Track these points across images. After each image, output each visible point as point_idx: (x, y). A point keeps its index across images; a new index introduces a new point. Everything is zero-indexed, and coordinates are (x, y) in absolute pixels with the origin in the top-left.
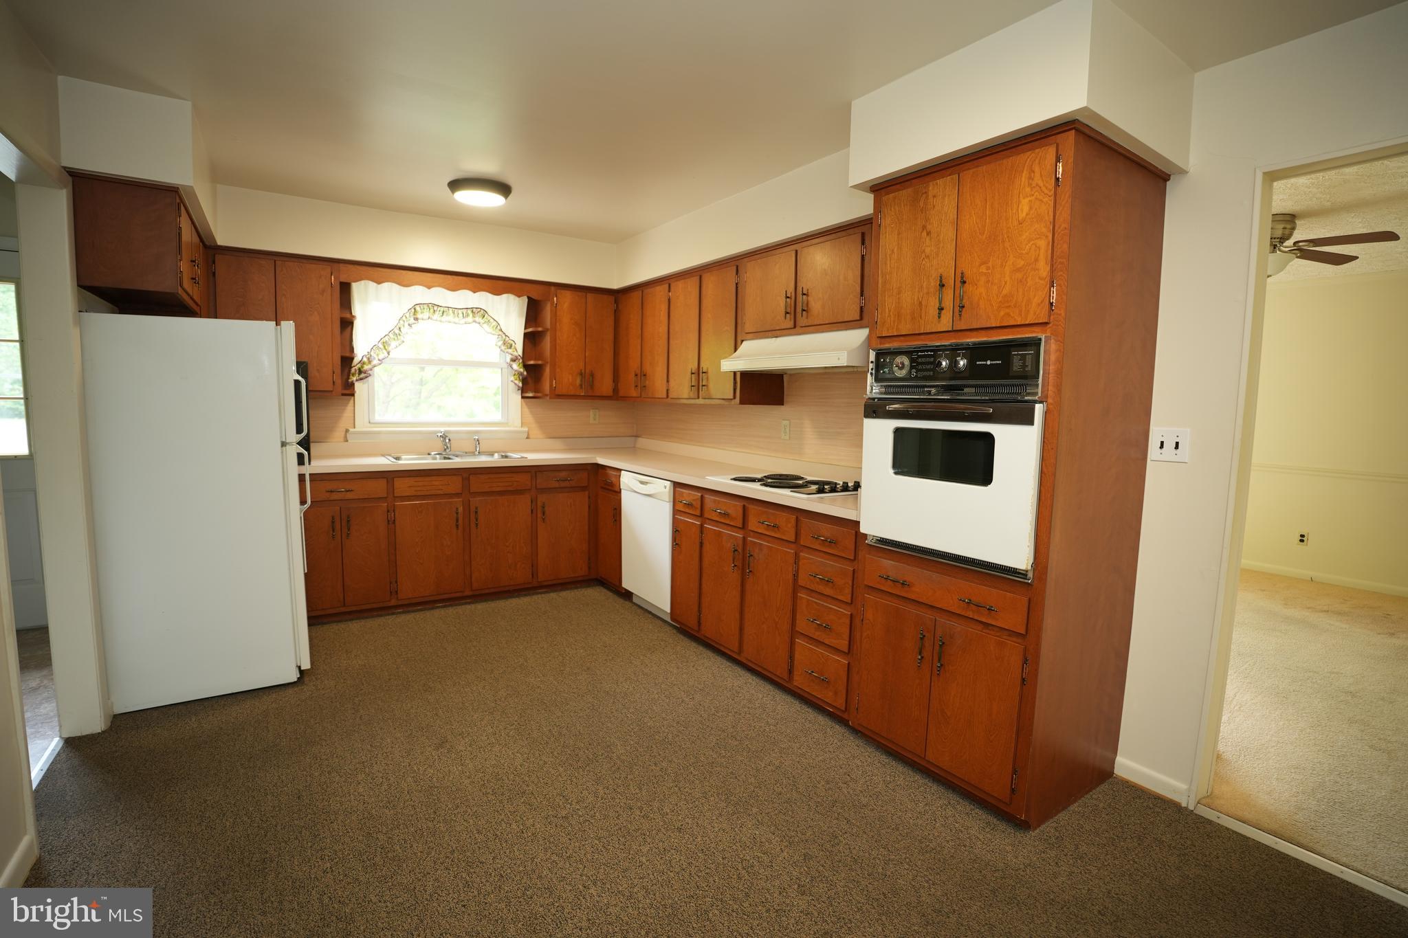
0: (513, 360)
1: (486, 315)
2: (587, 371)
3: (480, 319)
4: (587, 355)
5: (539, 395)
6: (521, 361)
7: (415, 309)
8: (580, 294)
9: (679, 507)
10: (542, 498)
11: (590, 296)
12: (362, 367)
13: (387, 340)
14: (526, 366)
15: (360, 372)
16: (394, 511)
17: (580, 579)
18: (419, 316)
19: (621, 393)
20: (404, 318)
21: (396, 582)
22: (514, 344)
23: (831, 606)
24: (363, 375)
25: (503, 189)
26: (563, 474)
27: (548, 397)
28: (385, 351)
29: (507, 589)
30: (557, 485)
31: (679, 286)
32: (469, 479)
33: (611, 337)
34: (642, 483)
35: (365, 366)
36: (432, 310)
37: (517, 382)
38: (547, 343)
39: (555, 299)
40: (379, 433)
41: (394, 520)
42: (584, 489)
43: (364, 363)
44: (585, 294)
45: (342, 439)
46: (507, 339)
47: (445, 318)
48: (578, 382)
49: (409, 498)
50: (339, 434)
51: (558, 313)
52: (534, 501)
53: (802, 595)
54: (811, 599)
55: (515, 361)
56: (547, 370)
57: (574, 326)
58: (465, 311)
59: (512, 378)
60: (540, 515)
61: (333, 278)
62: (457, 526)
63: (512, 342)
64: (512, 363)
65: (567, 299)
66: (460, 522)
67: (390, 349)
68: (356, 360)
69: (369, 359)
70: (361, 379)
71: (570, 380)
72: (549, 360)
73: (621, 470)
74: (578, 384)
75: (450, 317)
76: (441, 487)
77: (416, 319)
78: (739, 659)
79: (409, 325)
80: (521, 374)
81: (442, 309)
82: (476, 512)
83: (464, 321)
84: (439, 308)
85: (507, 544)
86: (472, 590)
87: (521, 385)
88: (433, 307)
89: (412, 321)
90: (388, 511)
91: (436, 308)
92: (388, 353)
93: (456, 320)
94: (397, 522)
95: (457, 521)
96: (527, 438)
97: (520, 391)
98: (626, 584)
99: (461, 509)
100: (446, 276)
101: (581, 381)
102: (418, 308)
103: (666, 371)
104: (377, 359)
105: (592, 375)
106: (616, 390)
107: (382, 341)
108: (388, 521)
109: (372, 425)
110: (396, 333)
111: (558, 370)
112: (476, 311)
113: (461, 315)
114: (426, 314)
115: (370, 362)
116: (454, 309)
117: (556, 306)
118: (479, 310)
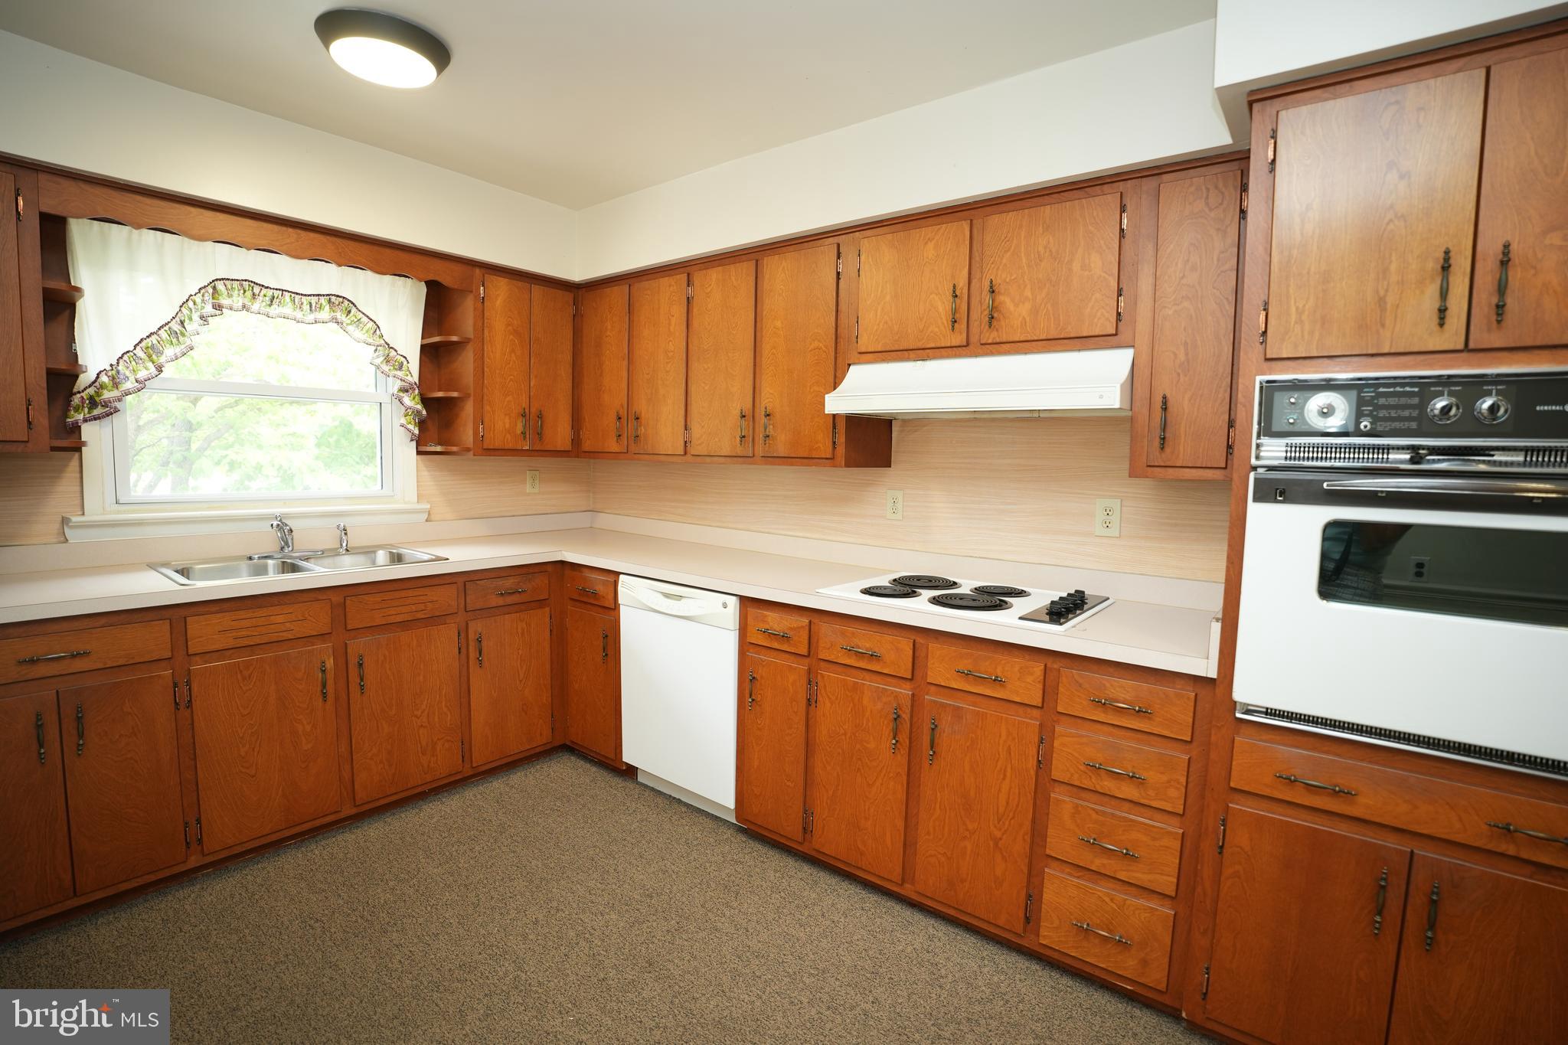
0: (404, 390)
1: (354, 310)
2: (533, 410)
3: (344, 316)
4: (532, 385)
5: (455, 449)
6: (417, 391)
7: (214, 288)
8: (520, 284)
9: (755, 638)
10: (476, 627)
11: (537, 290)
12: (98, 394)
13: (155, 342)
14: (425, 401)
15: (94, 404)
16: (188, 683)
17: (538, 750)
18: (224, 301)
19: (587, 445)
20: (190, 303)
21: (199, 821)
22: (405, 363)
23: (1131, 817)
24: (99, 411)
26: (509, 583)
27: (472, 452)
28: (150, 365)
29: (420, 790)
30: (501, 601)
31: (711, 281)
33: (569, 357)
34: (667, 595)
35: (105, 391)
36: (249, 294)
37: (411, 427)
38: (466, 364)
39: (482, 288)
41: (190, 701)
42: (541, 603)
43: (102, 387)
44: (528, 285)
45: (53, 538)
46: (393, 353)
47: (275, 310)
48: (519, 428)
49: (220, 653)
50: (47, 529)
51: (487, 314)
52: (463, 632)
53: (1058, 794)
54: (1081, 802)
55: (407, 391)
56: (468, 409)
57: (511, 337)
58: (314, 300)
59: (403, 421)
60: (473, 654)
61: (23, 205)
62: (324, 695)
63: (403, 359)
64: (401, 394)
65: (500, 292)
66: (330, 683)
67: (162, 361)
68: (84, 380)
69: (113, 378)
70: (96, 418)
71: (507, 426)
72: (471, 391)
73: (618, 574)
74: (519, 432)
75: (285, 308)
76: (290, 626)
77: (218, 307)
78: (903, 892)
79: (202, 317)
80: (419, 412)
81: (270, 293)
82: (361, 665)
83: (311, 317)
84: (264, 291)
85: (418, 713)
86: (355, 806)
87: (417, 432)
88: (251, 287)
89: (209, 309)
90: (175, 685)
91: (257, 289)
92: (160, 369)
93: (299, 315)
94: (196, 704)
95: (324, 685)
96: (427, 521)
97: (414, 443)
98: (629, 756)
99: (330, 663)
100: (284, 228)
101: (525, 427)
102: (220, 286)
103: (682, 412)
104: (132, 379)
105: (540, 416)
106: (576, 441)
107: (143, 344)
108: (177, 704)
109: (124, 508)
110: (174, 330)
111: (487, 408)
112: (336, 301)
113: (306, 307)
114: (238, 300)
115: (116, 385)
116: (293, 295)
117: (483, 302)
118: (341, 299)
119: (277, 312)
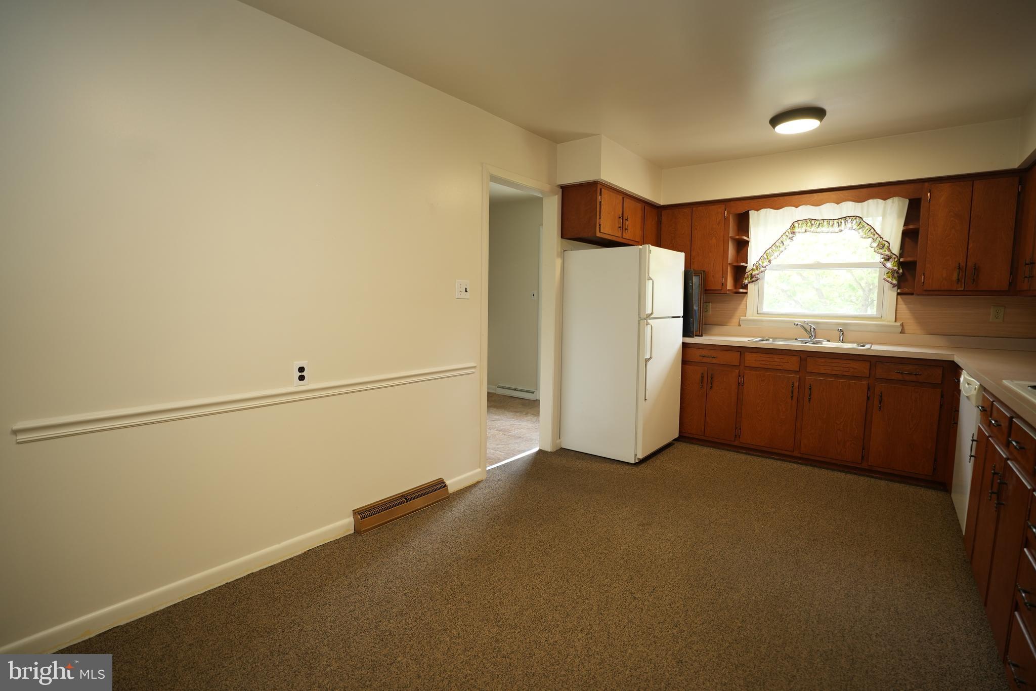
1: (861, 221)
2: (969, 264)
4: (970, 247)
5: (914, 291)
6: (896, 259)
7: (793, 226)
8: (963, 183)
10: (880, 387)
11: (978, 183)
12: (753, 273)
13: (770, 252)
14: (901, 264)
15: (752, 277)
16: (743, 376)
20: (786, 233)
21: (740, 429)
22: (889, 244)
24: (754, 279)
25: (817, 112)
27: (916, 293)
28: (768, 260)
29: (834, 462)
30: (900, 377)
32: (806, 360)
34: (968, 383)
36: (809, 224)
37: (891, 279)
39: (929, 194)
40: (762, 321)
41: (743, 384)
42: (935, 386)
43: (754, 270)
44: (971, 182)
45: (737, 324)
46: (883, 241)
47: (818, 230)
48: (955, 276)
49: (755, 369)
50: (735, 321)
51: (932, 208)
52: (871, 389)
55: (889, 260)
59: (887, 276)
60: (876, 403)
61: (726, 213)
62: (792, 397)
63: (887, 243)
64: (885, 262)
65: (942, 194)
66: (796, 392)
67: (772, 258)
68: (748, 269)
69: (757, 267)
70: (752, 282)
71: (945, 275)
72: (923, 256)
73: (962, 369)
74: (955, 279)
75: (825, 228)
76: (781, 364)
77: (795, 233)
79: (790, 238)
80: (895, 272)
81: (818, 222)
82: (811, 389)
84: (816, 222)
87: (895, 282)
88: (810, 221)
89: (792, 235)
90: (739, 376)
91: (813, 222)
92: (770, 261)
93: (831, 229)
94: (745, 385)
95: (792, 392)
96: (900, 333)
97: (895, 288)
99: (796, 384)
101: (961, 276)
102: (796, 224)
104: (762, 266)
106: (1012, 284)
107: (767, 252)
108: (739, 383)
109: (760, 315)
110: (778, 245)
111: (928, 265)
113: (834, 225)
114: (804, 228)
115: (758, 269)
116: (828, 221)
117: (930, 202)
118: (855, 218)
119: (820, 230)
